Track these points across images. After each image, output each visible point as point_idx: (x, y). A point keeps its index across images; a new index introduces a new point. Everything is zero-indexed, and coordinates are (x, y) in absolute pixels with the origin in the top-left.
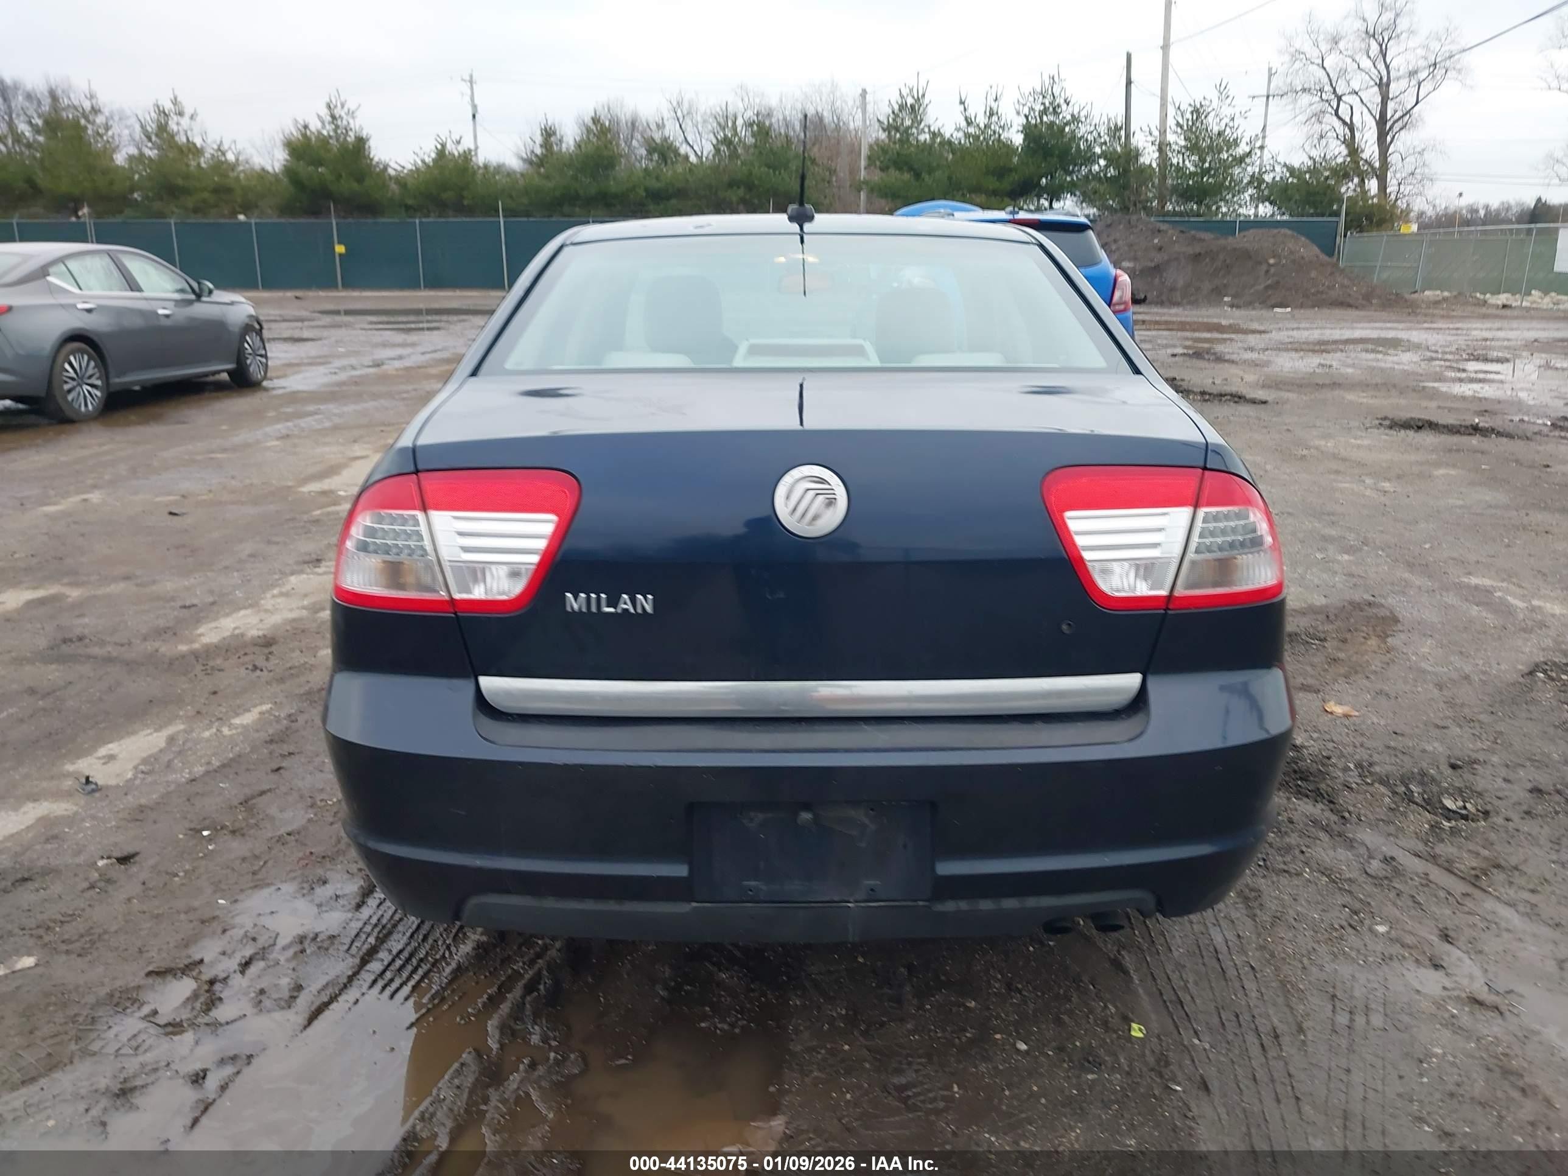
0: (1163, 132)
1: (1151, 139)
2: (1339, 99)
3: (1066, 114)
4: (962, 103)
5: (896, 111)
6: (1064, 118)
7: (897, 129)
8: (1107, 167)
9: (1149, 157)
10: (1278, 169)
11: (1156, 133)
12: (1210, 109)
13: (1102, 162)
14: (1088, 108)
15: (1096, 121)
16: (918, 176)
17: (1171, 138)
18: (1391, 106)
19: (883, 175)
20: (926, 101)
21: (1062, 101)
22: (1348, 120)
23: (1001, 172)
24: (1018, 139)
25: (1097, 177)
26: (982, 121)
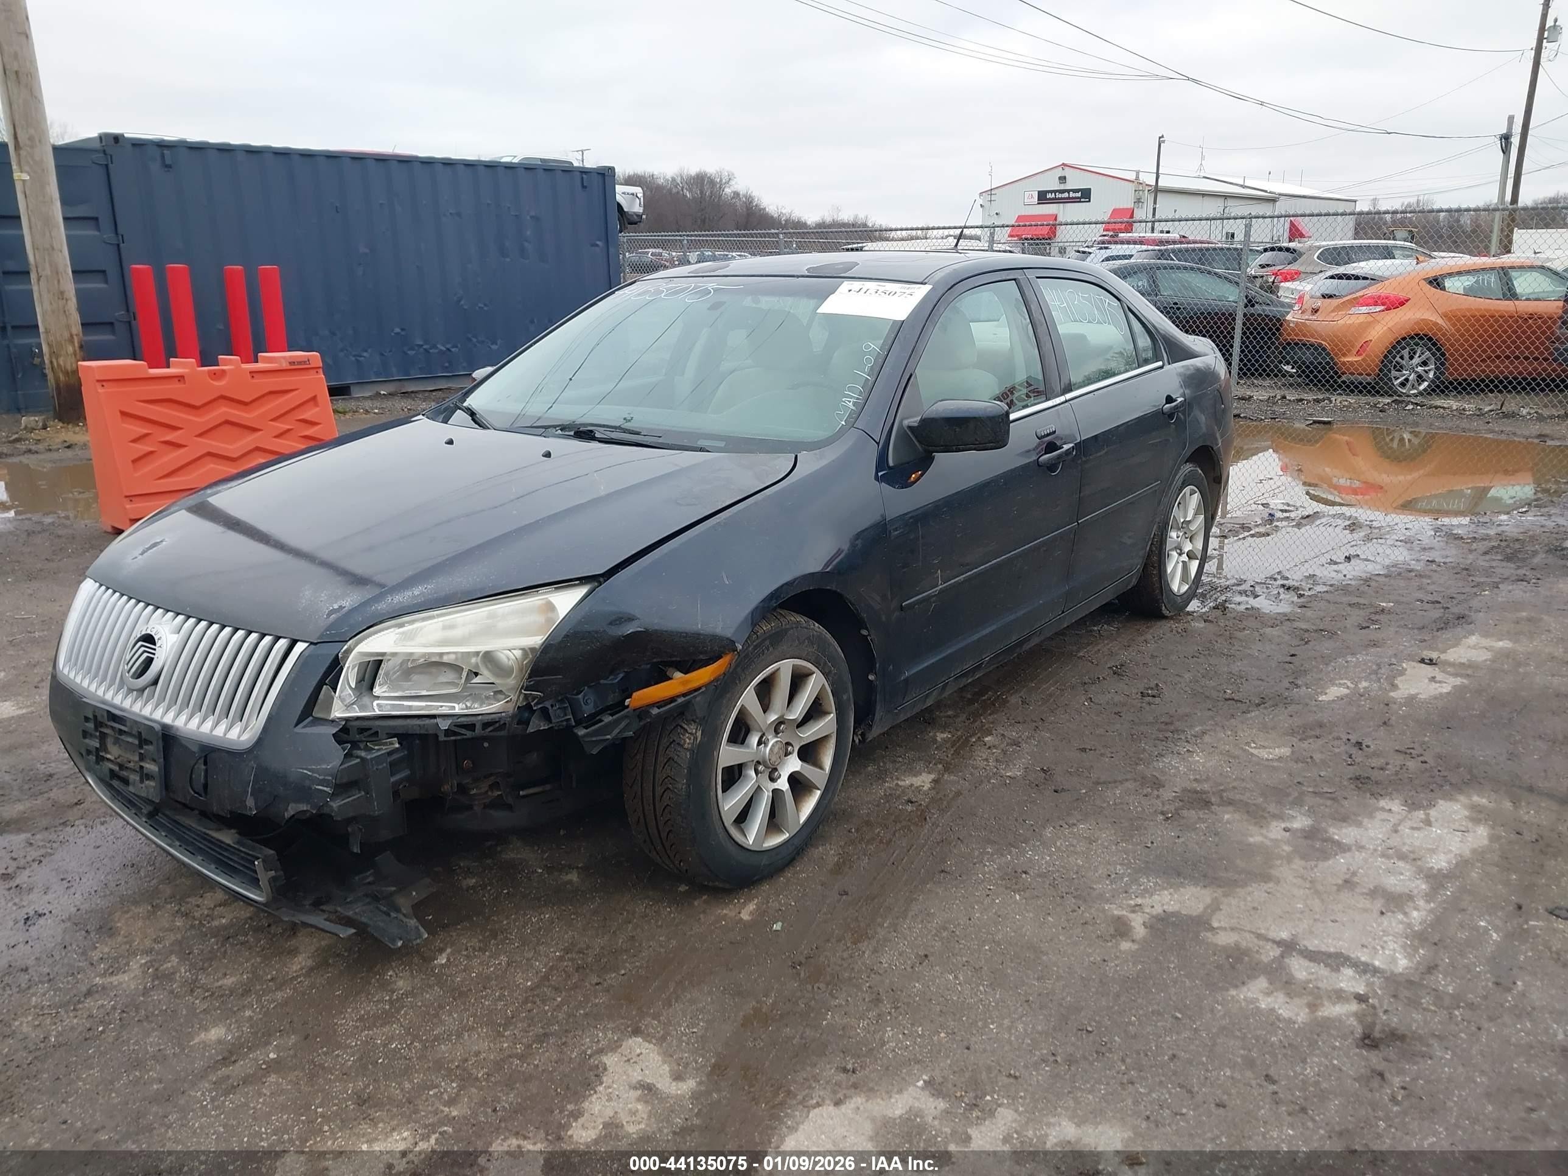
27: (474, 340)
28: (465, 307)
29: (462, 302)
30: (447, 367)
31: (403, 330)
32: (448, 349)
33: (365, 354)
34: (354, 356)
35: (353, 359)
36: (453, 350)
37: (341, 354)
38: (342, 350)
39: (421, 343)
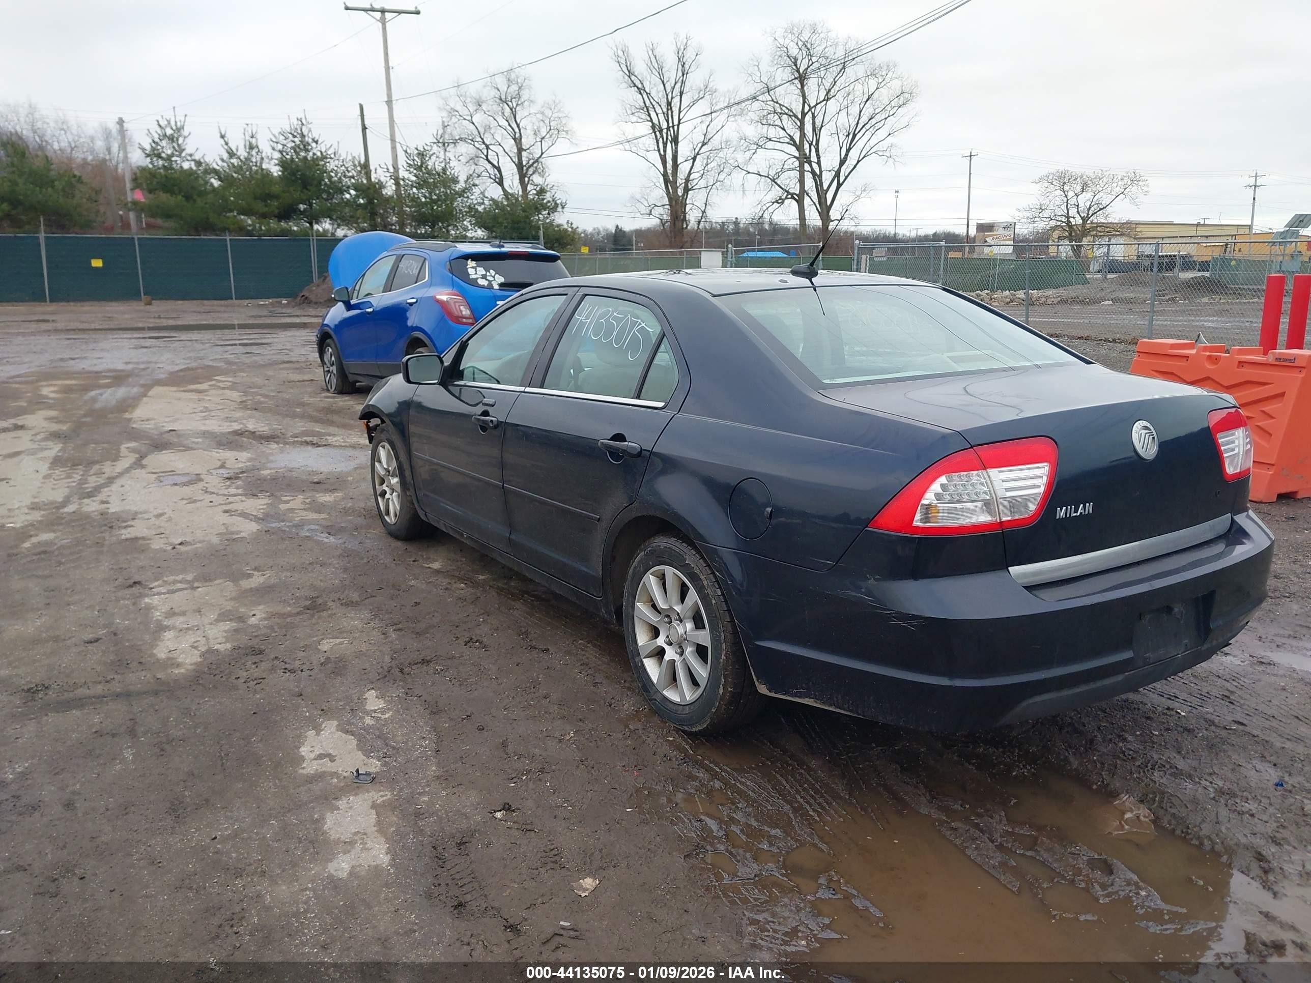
0: (396, 169)
1: (388, 175)
2: (487, 147)
3: (316, 150)
4: (222, 137)
5: (157, 140)
6: (314, 154)
7: (159, 156)
8: (357, 196)
9: (389, 190)
10: (486, 202)
11: (391, 170)
12: (431, 153)
13: (353, 192)
14: (335, 146)
15: (343, 156)
16: (188, 198)
17: (403, 173)
18: (524, 154)
19: (151, 196)
20: (185, 133)
21: (310, 140)
22: (496, 165)
23: (266, 197)
24: (276, 171)
25: (348, 203)
26: (243, 153)
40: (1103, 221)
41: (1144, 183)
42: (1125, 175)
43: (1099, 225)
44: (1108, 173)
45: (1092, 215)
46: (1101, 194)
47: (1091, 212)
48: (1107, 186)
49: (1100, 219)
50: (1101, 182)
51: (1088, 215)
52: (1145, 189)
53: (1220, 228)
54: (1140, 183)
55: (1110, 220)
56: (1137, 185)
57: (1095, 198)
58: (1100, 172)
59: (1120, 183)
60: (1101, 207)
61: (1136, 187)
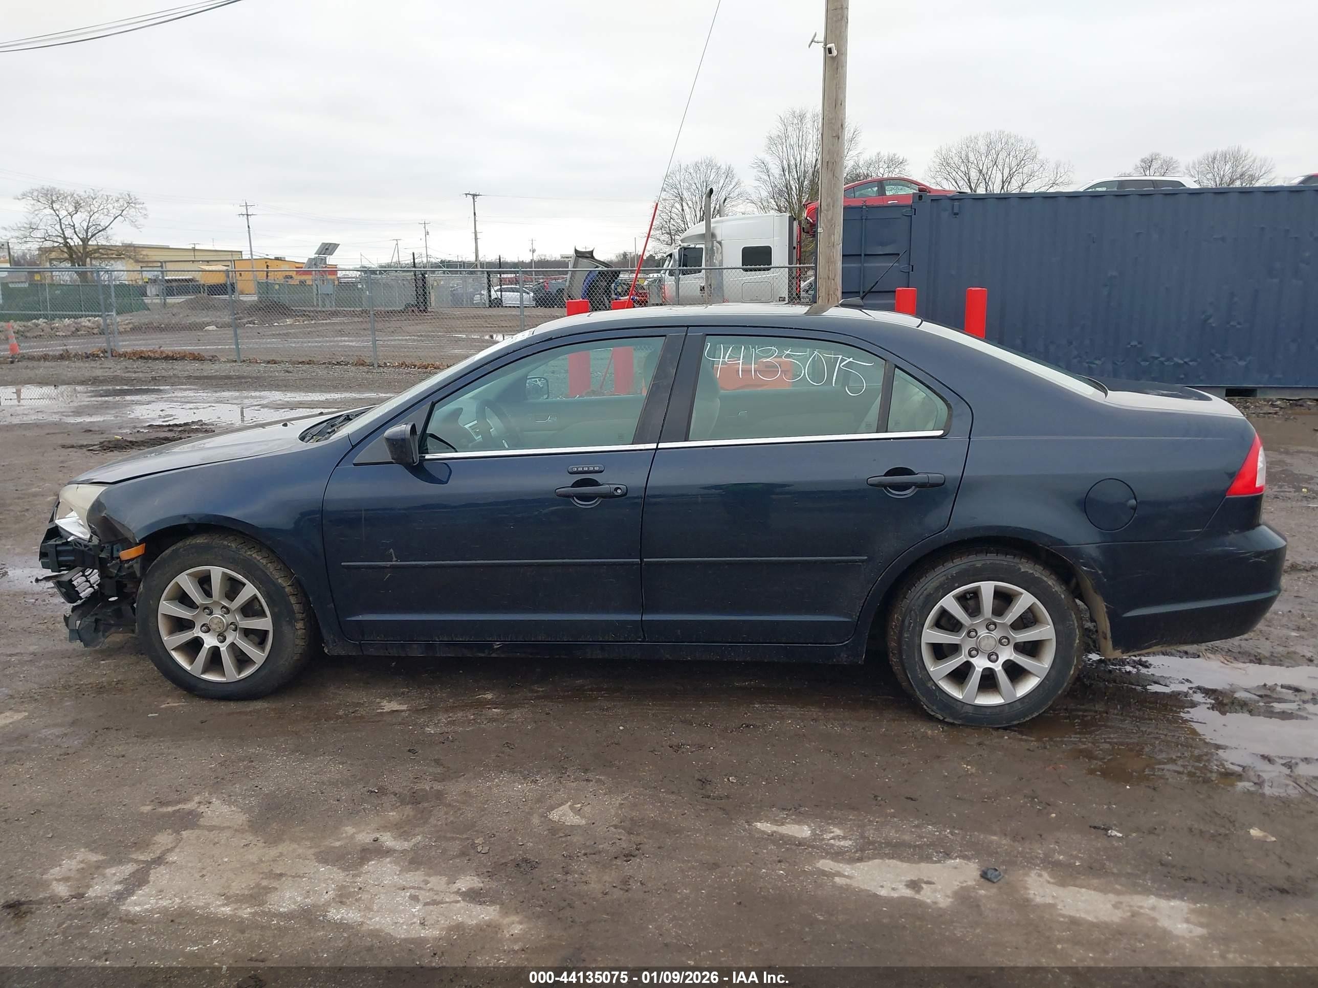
27: (1218, 355)
28: (1214, 325)
29: (1211, 321)
30: (1182, 379)
31: (1140, 343)
32: (1185, 362)
33: (1097, 362)
34: (1087, 363)
35: (1087, 365)
36: (1191, 363)
37: (1075, 361)
38: (1075, 358)
39: (1157, 355)
40: (104, 243)
41: (141, 206)
42: (119, 196)
43: (99, 248)
44: (101, 193)
45: (92, 236)
46: (96, 215)
47: (90, 234)
48: (102, 207)
49: (100, 240)
50: (94, 202)
51: (87, 236)
52: (144, 212)
53: (215, 253)
54: (137, 206)
55: (113, 243)
56: (135, 208)
57: (91, 219)
58: (92, 191)
59: (116, 205)
60: (100, 228)
61: (133, 210)
